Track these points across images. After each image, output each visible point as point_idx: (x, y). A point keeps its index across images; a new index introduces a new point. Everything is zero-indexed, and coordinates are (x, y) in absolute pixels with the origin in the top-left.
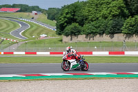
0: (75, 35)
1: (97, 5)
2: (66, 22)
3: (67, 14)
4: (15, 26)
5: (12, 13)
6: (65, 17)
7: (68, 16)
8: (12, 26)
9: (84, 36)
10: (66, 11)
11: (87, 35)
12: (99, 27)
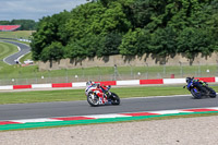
0: (56, 60)
1: (85, 15)
2: (44, 41)
3: (45, 29)
4: (12, 49)
5: (8, 32)
6: (42, 34)
7: (47, 32)
8: (7, 49)
9: (69, 60)
10: (44, 25)
11: (73, 58)
12: (88, 46)
